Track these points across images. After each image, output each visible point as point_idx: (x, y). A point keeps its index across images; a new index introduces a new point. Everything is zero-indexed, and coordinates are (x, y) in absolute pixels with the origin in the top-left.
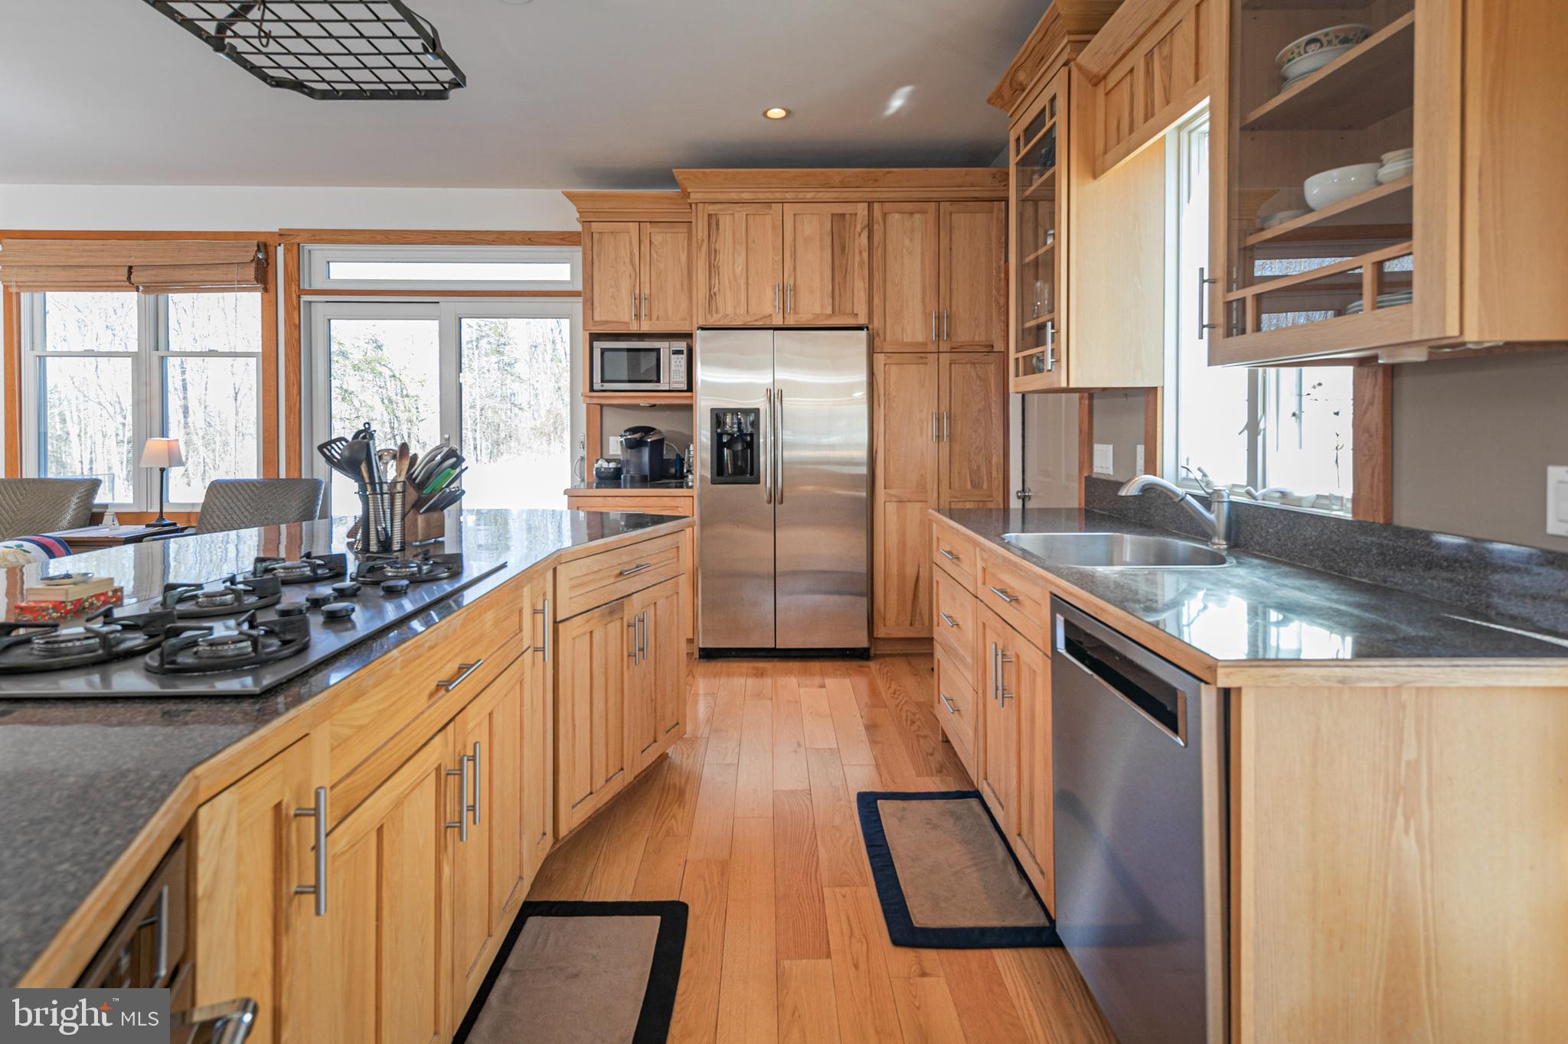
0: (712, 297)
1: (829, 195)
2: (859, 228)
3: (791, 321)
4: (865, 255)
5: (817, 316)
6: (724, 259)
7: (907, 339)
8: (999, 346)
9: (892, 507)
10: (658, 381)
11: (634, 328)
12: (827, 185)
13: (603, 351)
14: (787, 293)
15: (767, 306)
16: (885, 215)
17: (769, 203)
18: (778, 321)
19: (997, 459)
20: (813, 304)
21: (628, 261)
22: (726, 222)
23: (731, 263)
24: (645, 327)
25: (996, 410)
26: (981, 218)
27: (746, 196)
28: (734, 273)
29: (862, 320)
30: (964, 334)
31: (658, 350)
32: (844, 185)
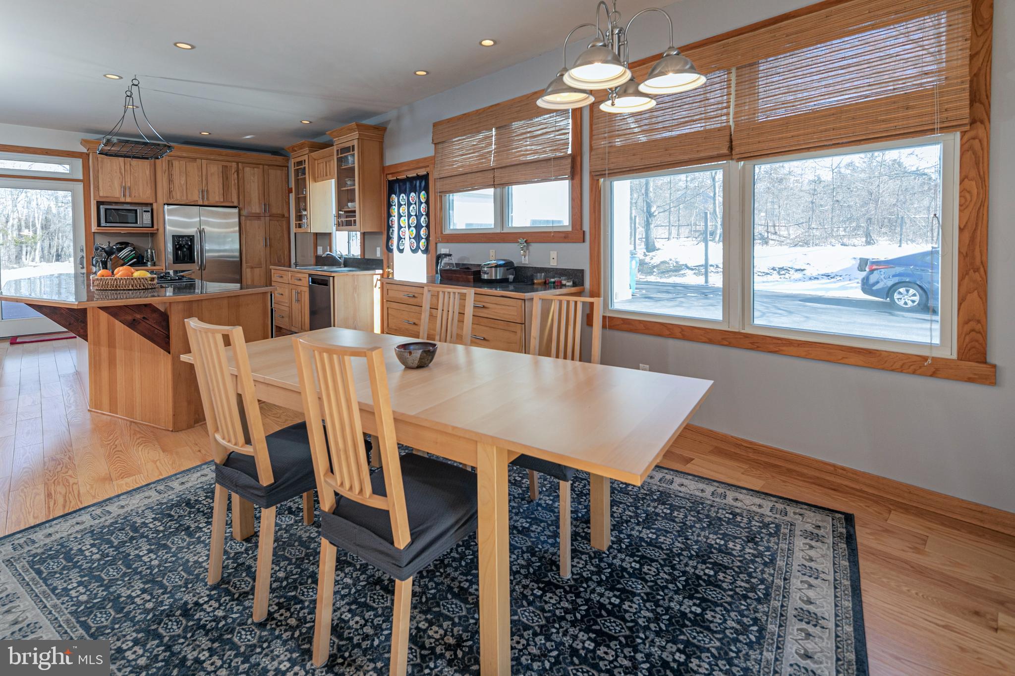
0: (170, 192)
1: (221, 158)
2: (233, 171)
3: (206, 203)
4: (236, 181)
5: (217, 202)
6: (176, 177)
7: (253, 211)
8: (286, 215)
9: (248, 270)
10: (136, 223)
11: (122, 200)
12: (220, 155)
13: (106, 210)
14: (204, 193)
15: (196, 196)
16: (243, 168)
17: (195, 159)
18: (200, 203)
19: (286, 252)
20: (216, 197)
21: (118, 171)
22: (176, 164)
23: (179, 180)
24: (128, 200)
25: (286, 236)
26: (279, 172)
27: (184, 155)
28: (180, 183)
29: (236, 204)
30: (275, 211)
31: (136, 211)
32: (226, 155)
